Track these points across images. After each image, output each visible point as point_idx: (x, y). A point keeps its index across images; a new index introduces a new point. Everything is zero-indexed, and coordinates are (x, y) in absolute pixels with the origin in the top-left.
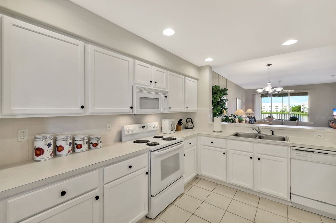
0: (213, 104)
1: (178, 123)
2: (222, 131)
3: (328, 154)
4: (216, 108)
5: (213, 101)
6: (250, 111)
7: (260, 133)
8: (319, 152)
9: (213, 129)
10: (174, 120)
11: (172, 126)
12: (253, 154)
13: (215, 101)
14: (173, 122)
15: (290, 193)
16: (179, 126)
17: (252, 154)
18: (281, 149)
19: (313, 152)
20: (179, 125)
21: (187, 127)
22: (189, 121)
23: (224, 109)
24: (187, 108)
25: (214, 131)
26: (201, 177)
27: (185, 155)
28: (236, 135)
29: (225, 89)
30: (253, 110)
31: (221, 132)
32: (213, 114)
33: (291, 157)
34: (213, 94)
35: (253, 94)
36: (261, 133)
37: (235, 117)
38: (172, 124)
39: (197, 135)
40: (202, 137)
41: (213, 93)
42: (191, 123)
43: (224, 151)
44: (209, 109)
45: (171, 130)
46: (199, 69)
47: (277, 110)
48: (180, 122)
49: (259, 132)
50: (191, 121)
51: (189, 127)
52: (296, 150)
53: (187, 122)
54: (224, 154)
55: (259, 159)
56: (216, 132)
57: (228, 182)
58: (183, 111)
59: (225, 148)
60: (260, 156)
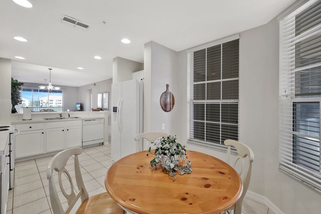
8: (93, 120)
15: (82, 142)
17: (63, 128)
19: (91, 120)
25: (23, 120)
31: (31, 119)
33: (83, 125)
39: (12, 124)
43: (42, 131)
49: (61, 116)
52: (85, 121)
54: (43, 133)
55: (68, 130)
56: (26, 120)
57: (45, 153)
59: (42, 129)
60: (68, 128)
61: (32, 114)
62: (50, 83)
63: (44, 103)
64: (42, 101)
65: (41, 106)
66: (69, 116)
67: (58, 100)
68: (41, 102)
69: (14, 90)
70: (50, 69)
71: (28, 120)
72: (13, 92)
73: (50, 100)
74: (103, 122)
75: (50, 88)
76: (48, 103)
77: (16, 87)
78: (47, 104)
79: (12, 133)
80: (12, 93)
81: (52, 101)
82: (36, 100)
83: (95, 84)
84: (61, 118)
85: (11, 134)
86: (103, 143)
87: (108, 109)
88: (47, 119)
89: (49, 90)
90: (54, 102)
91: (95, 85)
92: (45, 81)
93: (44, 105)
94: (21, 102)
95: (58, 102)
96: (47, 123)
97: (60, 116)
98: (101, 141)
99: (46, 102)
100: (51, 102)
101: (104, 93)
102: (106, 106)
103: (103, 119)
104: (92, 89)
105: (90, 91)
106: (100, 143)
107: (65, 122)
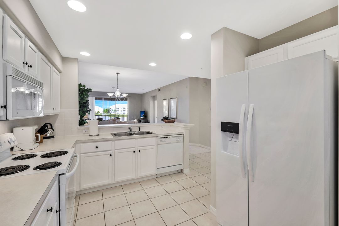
0: (80, 105)
1: (38, 132)
3: (173, 137)
8: (169, 137)
9: (88, 133)
13: (81, 102)
15: (157, 168)
16: (42, 136)
17: (134, 148)
18: (151, 140)
20: (41, 134)
24: (55, 109)
25: (90, 136)
26: (79, 193)
31: (98, 135)
33: (158, 144)
39: (76, 143)
43: (110, 153)
44: (78, 111)
49: (131, 130)
52: (160, 138)
54: (111, 155)
55: (140, 151)
56: (93, 136)
57: (113, 183)
58: (49, 114)
59: (110, 149)
60: (139, 149)
61: (99, 128)
62: (117, 89)
63: (112, 110)
64: (111, 108)
65: (111, 113)
66: (140, 130)
67: (123, 108)
68: (110, 110)
69: (82, 97)
70: (118, 73)
71: (94, 136)
72: (81, 99)
73: (117, 108)
74: (182, 140)
75: (118, 95)
76: (116, 110)
77: (84, 93)
78: (115, 112)
79: (63, 174)
80: (79, 101)
81: (118, 108)
83: (160, 89)
84: (131, 132)
85: (61, 176)
86: (181, 171)
87: (177, 119)
88: (115, 135)
89: (117, 97)
90: (120, 110)
91: (160, 91)
92: (112, 88)
93: (113, 113)
94: (90, 112)
95: (123, 110)
96: (116, 142)
97: (129, 131)
98: (180, 168)
99: (114, 110)
100: (118, 110)
101: (171, 100)
102: (173, 115)
103: (183, 135)
104: (156, 96)
105: (154, 98)
106: (178, 170)
107: (136, 140)
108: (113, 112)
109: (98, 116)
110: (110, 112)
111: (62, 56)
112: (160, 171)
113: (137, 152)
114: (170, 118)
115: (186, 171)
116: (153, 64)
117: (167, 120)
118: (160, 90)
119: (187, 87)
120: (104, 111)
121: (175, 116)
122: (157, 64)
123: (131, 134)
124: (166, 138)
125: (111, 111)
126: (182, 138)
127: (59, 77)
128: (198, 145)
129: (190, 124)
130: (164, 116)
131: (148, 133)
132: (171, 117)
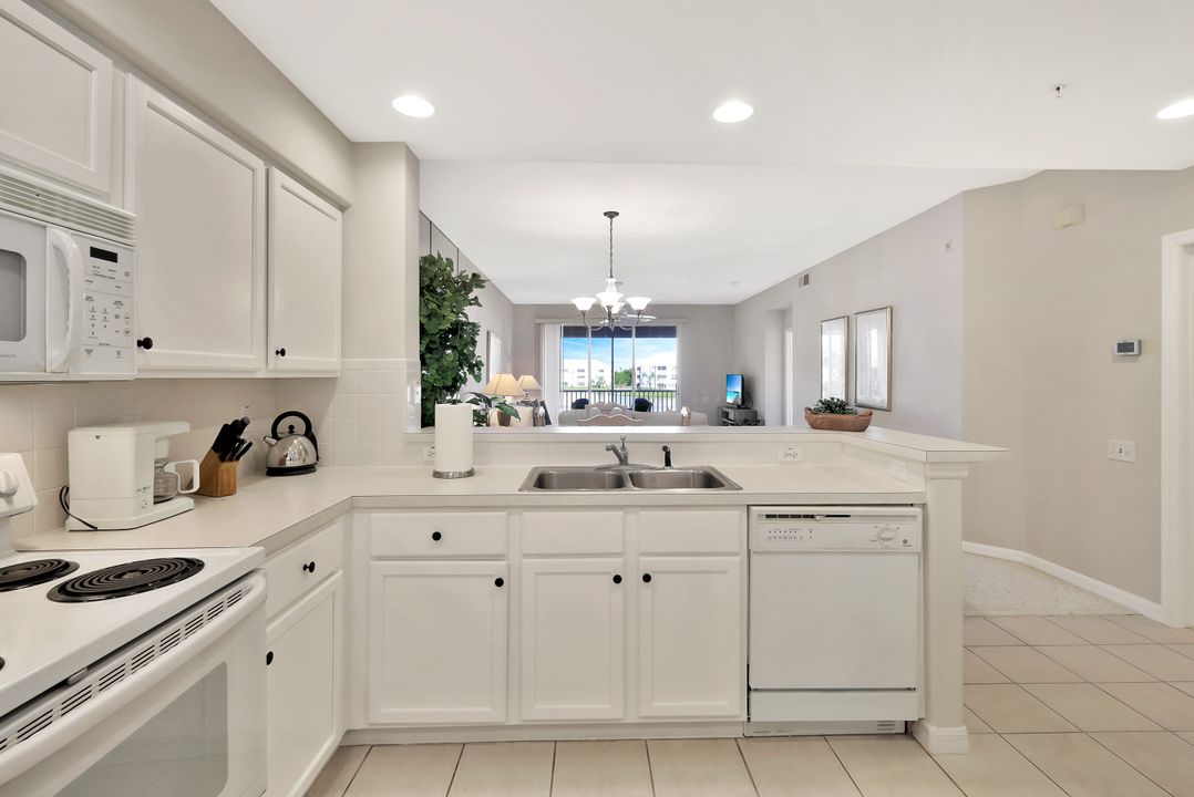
0: (425, 342)
1: (216, 447)
2: (476, 468)
3: (848, 516)
4: (438, 360)
5: (421, 325)
6: (528, 380)
7: (627, 464)
8: (828, 516)
9: (432, 463)
10: (181, 428)
11: (170, 468)
12: (624, 562)
13: (431, 328)
14: (174, 441)
15: (749, 689)
16: (226, 465)
17: (618, 561)
18: (716, 521)
19: (812, 516)
20: (223, 459)
21: (274, 463)
22: (291, 428)
23: (466, 369)
24: (283, 353)
26: (370, 739)
27: (270, 657)
28: (542, 482)
29: (474, 275)
30: (538, 377)
32: (423, 391)
33: (753, 549)
34: (422, 294)
35: (538, 321)
36: (630, 462)
37: (488, 402)
38: (163, 454)
39: (351, 506)
40: (376, 515)
41: (421, 289)
42: (301, 439)
43: (498, 568)
44: (408, 363)
45: (159, 499)
46: (356, 152)
47: (581, 380)
48: (229, 442)
49: (623, 461)
50: (300, 425)
51: (289, 464)
52: (768, 516)
53: (275, 435)
54: (499, 582)
55: (647, 578)
56: (447, 477)
57: (513, 723)
58: (253, 371)
59: (501, 552)
60: (648, 564)
62: (610, 280)
64: (639, 369)
65: (638, 385)
66: (668, 463)
68: (637, 373)
70: (611, 215)
71: (455, 476)
74: (916, 543)
82: (628, 367)
83: (806, 277)
84: (619, 471)
86: (910, 729)
87: (888, 410)
88: (545, 478)
91: (806, 283)
96: (528, 515)
97: (616, 461)
98: (900, 710)
99: (649, 374)
100: (661, 372)
101: (860, 317)
102: (872, 390)
103: (917, 511)
104: (791, 308)
105: (783, 317)
106: (891, 724)
107: (632, 517)
108: (645, 380)
109: (574, 394)
110: (637, 381)
111: (348, 140)
112: (768, 710)
113: (632, 579)
114: (852, 406)
115: (943, 735)
116: (733, 111)
117: (835, 415)
118: (806, 280)
119: (948, 246)
120: (616, 378)
121: (880, 398)
122: (756, 111)
123: (619, 483)
124: (806, 516)
125: (639, 377)
126: (912, 530)
127: (338, 225)
128: (1019, 556)
129: (965, 439)
130: (826, 396)
131: (710, 480)
132: (862, 398)
